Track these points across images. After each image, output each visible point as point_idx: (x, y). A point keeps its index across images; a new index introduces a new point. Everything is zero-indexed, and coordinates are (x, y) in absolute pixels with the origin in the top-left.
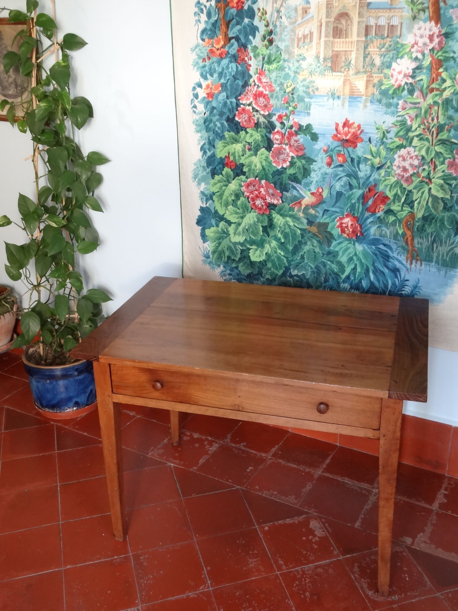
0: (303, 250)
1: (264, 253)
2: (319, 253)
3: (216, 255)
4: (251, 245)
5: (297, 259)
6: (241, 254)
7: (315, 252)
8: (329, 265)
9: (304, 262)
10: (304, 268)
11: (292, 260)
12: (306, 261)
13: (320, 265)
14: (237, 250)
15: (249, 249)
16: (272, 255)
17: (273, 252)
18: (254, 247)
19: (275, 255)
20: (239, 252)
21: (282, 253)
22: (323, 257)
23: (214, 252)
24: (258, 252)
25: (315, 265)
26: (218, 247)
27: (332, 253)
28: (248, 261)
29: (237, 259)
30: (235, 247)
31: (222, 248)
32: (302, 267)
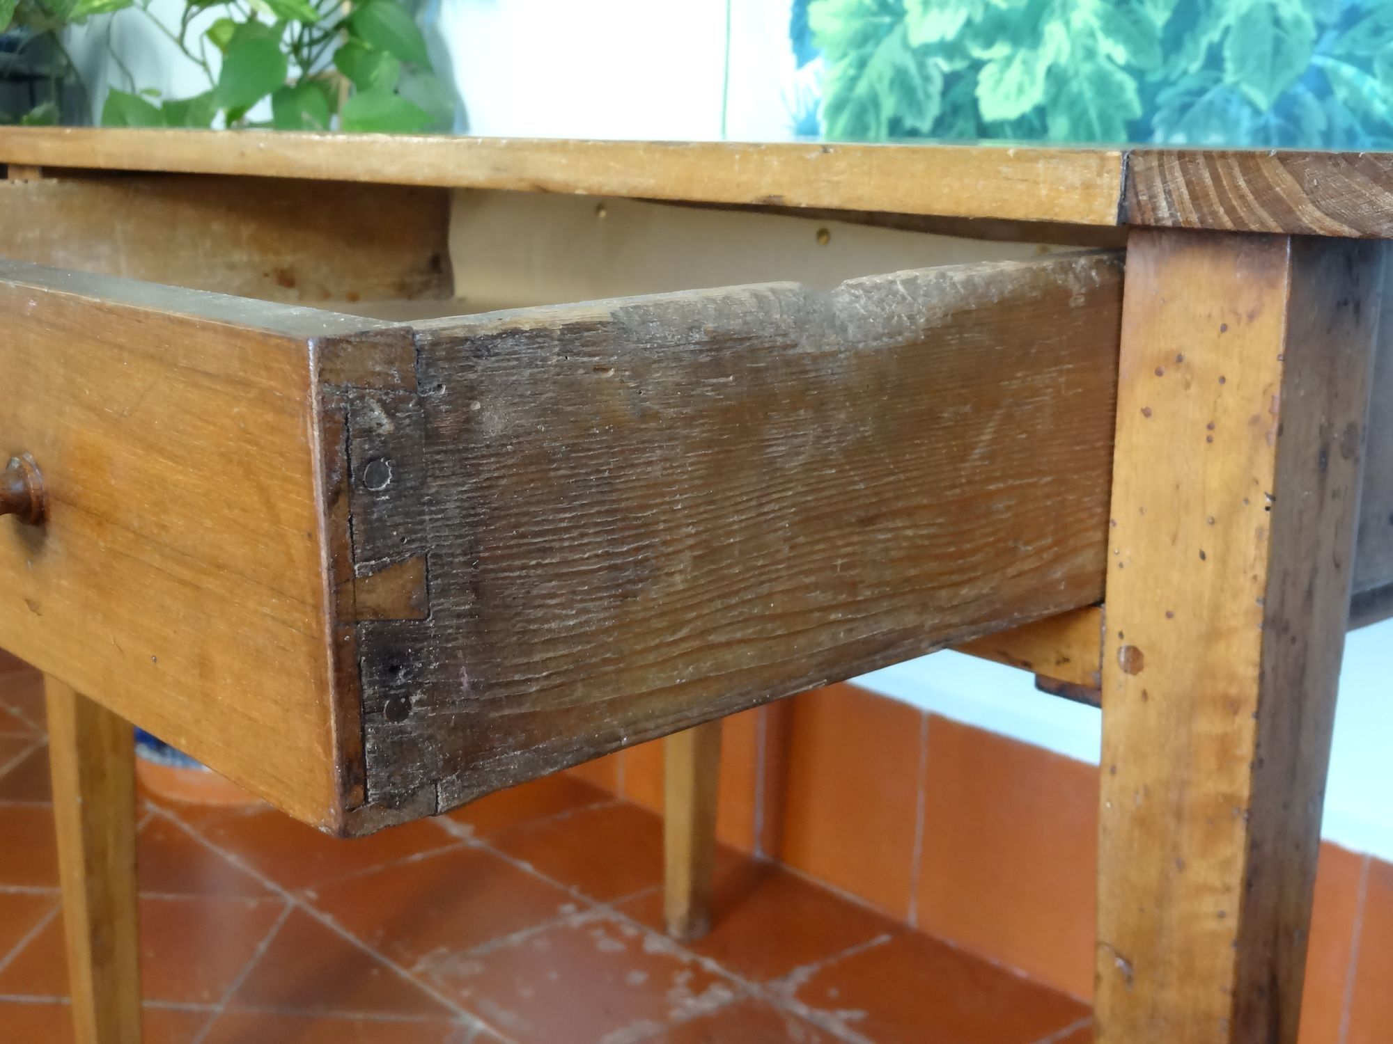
0: (1219, 15)
1: (1041, 70)
2: (1298, 23)
3: (843, 120)
4: (989, 44)
5: (1185, 73)
6: (944, 93)
7: (1277, 22)
8: (1348, 83)
9: (1218, 81)
10: (1219, 114)
11: (1166, 83)
12: (1229, 78)
13: (1300, 89)
14: (927, 79)
15: (977, 66)
16: (1071, 71)
17: (1080, 54)
18: (1001, 50)
19: (1087, 68)
20: (937, 86)
21: (1121, 54)
22: (1317, 42)
23: (837, 107)
24: (1016, 72)
25: (1275, 94)
26: (854, 80)
27: (1370, 12)
28: (971, 126)
29: (926, 125)
30: (921, 66)
31: (871, 87)
32: (1210, 110)
